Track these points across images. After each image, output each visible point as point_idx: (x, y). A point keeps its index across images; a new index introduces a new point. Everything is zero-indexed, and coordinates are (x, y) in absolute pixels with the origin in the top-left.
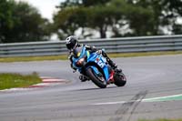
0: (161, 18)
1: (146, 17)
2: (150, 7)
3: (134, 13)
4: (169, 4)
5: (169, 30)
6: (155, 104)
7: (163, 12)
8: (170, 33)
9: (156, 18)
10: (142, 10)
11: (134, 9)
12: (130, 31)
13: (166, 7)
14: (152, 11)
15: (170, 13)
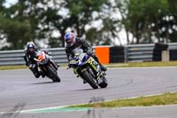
0: (38, 31)
1: (23, 31)
2: (27, 21)
3: (11, 28)
4: (45, 18)
5: (45, 43)
6: (33, 115)
7: (40, 26)
8: (46, 46)
9: (33, 32)
10: (19, 25)
11: (12, 23)
12: (8, 45)
13: (42, 21)
14: (29, 25)
15: (46, 27)
